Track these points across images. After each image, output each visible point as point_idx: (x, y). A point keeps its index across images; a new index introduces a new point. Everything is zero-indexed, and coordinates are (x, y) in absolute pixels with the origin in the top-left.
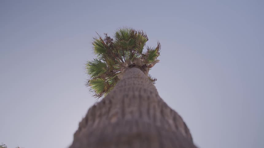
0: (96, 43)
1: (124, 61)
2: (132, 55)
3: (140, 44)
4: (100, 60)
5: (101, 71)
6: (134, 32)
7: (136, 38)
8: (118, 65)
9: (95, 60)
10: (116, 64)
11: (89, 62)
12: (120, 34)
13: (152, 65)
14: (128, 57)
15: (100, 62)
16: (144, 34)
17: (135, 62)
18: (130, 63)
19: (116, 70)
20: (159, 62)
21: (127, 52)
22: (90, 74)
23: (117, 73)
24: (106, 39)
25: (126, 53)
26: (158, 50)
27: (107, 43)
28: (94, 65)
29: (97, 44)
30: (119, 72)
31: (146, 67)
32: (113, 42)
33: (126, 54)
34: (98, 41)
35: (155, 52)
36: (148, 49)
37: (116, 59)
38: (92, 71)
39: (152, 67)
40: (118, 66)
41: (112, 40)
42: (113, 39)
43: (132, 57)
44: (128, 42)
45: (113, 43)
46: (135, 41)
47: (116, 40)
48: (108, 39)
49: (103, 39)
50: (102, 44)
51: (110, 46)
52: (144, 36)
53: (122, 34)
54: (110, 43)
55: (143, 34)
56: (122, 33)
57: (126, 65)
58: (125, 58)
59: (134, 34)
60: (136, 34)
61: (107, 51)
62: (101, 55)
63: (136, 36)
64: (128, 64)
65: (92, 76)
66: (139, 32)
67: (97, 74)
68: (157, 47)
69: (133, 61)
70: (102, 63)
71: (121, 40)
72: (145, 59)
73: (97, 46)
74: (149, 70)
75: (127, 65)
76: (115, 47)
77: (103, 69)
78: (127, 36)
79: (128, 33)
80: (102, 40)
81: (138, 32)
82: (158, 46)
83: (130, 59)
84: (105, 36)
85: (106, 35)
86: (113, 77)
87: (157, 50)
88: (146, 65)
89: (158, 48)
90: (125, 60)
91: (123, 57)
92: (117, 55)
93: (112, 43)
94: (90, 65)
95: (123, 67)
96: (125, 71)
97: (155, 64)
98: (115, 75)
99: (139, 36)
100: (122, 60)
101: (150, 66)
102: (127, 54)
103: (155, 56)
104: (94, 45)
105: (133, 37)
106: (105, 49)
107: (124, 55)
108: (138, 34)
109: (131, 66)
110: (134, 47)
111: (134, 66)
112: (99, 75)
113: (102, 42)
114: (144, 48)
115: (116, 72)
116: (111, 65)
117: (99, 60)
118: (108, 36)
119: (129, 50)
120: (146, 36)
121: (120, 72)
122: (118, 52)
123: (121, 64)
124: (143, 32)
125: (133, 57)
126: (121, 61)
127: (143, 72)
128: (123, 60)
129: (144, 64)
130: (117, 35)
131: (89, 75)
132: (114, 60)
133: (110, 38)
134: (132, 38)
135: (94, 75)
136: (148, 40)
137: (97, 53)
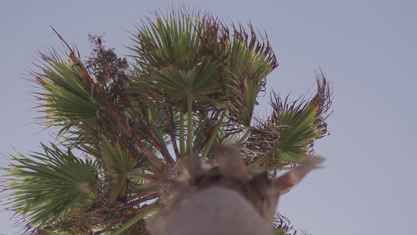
0: (52, 76)
1: (174, 156)
2: (208, 130)
3: (242, 86)
4: (69, 152)
5: (74, 197)
6: (216, 30)
7: (226, 57)
8: (146, 172)
9: (46, 149)
10: (139, 165)
11: (21, 161)
12: (158, 41)
13: (293, 176)
14: (189, 135)
15: (71, 157)
16: (260, 40)
17: (221, 162)
18: (199, 167)
19: (140, 192)
20: (324, 164)
21: (185, 117)
22: (26, 210)
23: (142, 204)
24: (99, 61)
25: (183, 120)
26: (319, 112)
27: (100, 78)
28: (41, 172)
29: (58, 82)
30: (149, 202)
31: (269, 182)
32: (126, 72)
33: (182, 126)
34: (61, 66)
35: (306, 120)
36: (277, 107)
37: (141, 146)
38: (33, 196)
39: (291, 185)
40: (148, 176)
41: (123, 63)
42: (125, 62)
43: (209, 136)
44: (190, 74)
45: (126, 78)
46: (220, 69)
47: (141, 64)
48: (106, 58)
49: (84, 60)
50: (81, 80)
51: (117, 90)
52: (258, 48)
53: (167, 39)
54: (112, 76)
55: (253, 40)
56: (167, 34)
57: (179, 173)
58: (178, 142)
59: (215, 40)
60: (226, 37)
61: (101, 111)
62: (73, 129)
63: (224, 46)
64: (191, 172)
65: (34, 222)
66: (235, 31)
67: (56, 211)
68: (317, 96)
69: (211, 156)
70: (80, 164)
71: (160, 63)
72: (263, 149)
73: (60, 91)
74: (278, 195)
75: (185, 176)
76: (135, 95)
77: (83, 187)
78: (188, 49)
79: (188, 34)
80: (79, 64)
81: (232, 32)
82: (321, 90)
83: (199, 145)
84: (95, 46)
85: (100, 41)
86: (124, 222)
87: (314, 112)
88: (265, 175)
89: (320, 100)
90: (176, 150)
91: (167, 137)
92: (145, 131)
93: (123, 77)
94: (25, 173)
95: (169, 185)
96: (177, 201)
97: (308, 171)
98: (133, 215)
99: (237, 47)
100: (165, 153)
101: (285, 184)
102: (185, 123)
103: (307, 135)
104: (43, 84)
105: (210, 53)
106: (94, 102)
107: (171, 129)
108: (232, 38)
109: (201, 181)
110: (216, 96)
111: (216, 178)
112: (63, 214)
113: (81, 75)
114: (257, 99)
115: (139, 201)
116: (119, 171)
117: (64, 150)
118: (106, 49)
119: (194, 109)
120: (268, 48)
121: (156, 204)
122: (146, 115)
123: (159, 167)
124: (255, 31)
125: (214, 137)
126: (160, 156)
127: (255, 204)
128: (170, 148)
129: (258, 171)
130: (146, 45)
131: (19, 216)
132: (131, 148)
133: (114, 55)
134: (209, 58)
135: (42, 217)
136: (274, 65)
137: (59, 120)
